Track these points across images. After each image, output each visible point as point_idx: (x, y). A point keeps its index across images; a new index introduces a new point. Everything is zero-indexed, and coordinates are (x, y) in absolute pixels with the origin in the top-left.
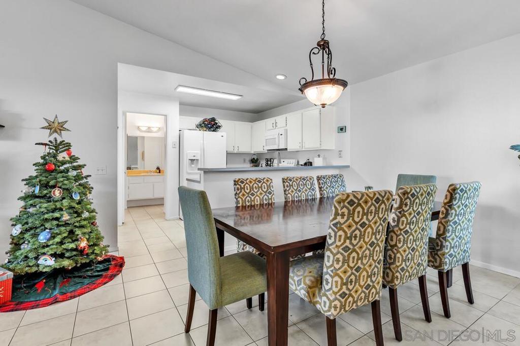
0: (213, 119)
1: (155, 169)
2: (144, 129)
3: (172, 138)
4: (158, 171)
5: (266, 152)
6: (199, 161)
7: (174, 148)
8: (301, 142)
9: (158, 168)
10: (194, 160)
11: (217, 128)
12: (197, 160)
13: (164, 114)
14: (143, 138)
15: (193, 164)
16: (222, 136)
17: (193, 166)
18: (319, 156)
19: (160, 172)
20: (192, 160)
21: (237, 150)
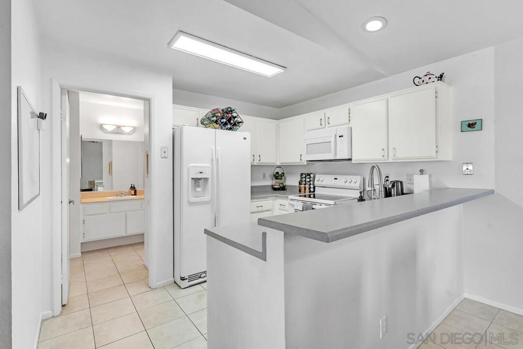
0: (229, 111)
1: (127, 189)
2: (110, 128)
3: (161, 140)
4: (133, 192)
5: (305, 163)
6: (210, 180)
7: (165, 157)
8: (385, 148)
9: (133, 188)
10: (201, 178)
11: (235, 125)
12: (206, 179)
13: (146, 96)
14: (110, 142)
15: (199, 186)
16: (245, 139)
17: (198, 189)
18: (422, 172)
19: (135, 194)
20: (196, 180)
21: (258, 161)
